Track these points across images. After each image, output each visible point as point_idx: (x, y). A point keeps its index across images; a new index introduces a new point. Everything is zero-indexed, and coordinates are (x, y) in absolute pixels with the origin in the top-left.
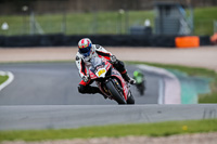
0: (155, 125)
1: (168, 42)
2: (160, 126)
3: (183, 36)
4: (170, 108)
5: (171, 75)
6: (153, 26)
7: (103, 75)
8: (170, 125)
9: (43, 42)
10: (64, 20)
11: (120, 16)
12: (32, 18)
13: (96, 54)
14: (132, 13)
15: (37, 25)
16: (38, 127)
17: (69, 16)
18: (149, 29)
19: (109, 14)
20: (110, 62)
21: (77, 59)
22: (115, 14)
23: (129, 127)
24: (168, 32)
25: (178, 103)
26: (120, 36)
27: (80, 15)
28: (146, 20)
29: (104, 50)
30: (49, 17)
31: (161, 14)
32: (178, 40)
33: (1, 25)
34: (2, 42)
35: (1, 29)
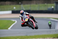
7: (27, 21)
10: (30, 6)
11: (45, 5)
13: (25, 15)
14: (49, 5)
18: (53, 9)
19: (42, 5)
21: (20, 16)
22: (44, 5)
27: (35, 5)
30: (26, 5)
33: (13, 7)
34: (14, 12)
35: (13, 9)
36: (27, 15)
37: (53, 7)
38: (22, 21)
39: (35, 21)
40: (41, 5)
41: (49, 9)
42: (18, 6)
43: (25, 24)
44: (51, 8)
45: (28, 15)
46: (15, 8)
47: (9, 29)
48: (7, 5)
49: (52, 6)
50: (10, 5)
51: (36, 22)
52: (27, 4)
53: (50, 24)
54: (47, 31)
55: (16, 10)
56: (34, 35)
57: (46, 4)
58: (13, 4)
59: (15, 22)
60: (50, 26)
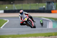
0: (46, 34)
1: (49, 12)
2: (47, 34)
3: (53, 10)
4: (50, 29)
5: (50, 20)
6: (46, 7)
8: (50, 33)
9: (17, 11)
10: (22, 6)
12: (14, 5)
14: (40, 4)
15: (15, 7)
16: (15, 34)
17: (24, 5)
19: (34, 4)
20: (28, 16)
23: (39, 34)
24: (50, 9)
25: (52, 28)
26: (37, 10)
27: (26, 4)
28: (44, 6)
29: (27, 13)
31: (48, 4)
32: (52, 11)
33: (6, 7)
34: (6, 12)
35: (5, 8)
37: (44, 7)
40: (32, 4)
41: (40, 8)
42: (10, 5)
44: (43, 8)
46: (7, 7)
49: (43, 5)
53: (42, 22)
54: (39, 30)
55: (8, 9)
57: (37, 4)
58: (5, 4)
59: (7, 21)
60: (42, 24)
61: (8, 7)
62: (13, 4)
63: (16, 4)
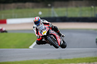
7: (45, 34)
12: (53, 10)
19: (87, 8)
33: (38, 12)
36: (45, 24)
38: (37, 35)
39: (60, 35)
42: (46, 10)
43: (43, 40)
45: (48, 24)
47: (31, 47)
48: (28, 8)
50: (33, 8)
51: (63, 36)
52: (62, 6)
56: (72, 58)
58: (38, 7)
61: (42, 12)
62: (50, 7)
63: (57, 7)
